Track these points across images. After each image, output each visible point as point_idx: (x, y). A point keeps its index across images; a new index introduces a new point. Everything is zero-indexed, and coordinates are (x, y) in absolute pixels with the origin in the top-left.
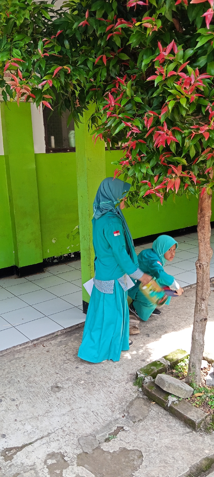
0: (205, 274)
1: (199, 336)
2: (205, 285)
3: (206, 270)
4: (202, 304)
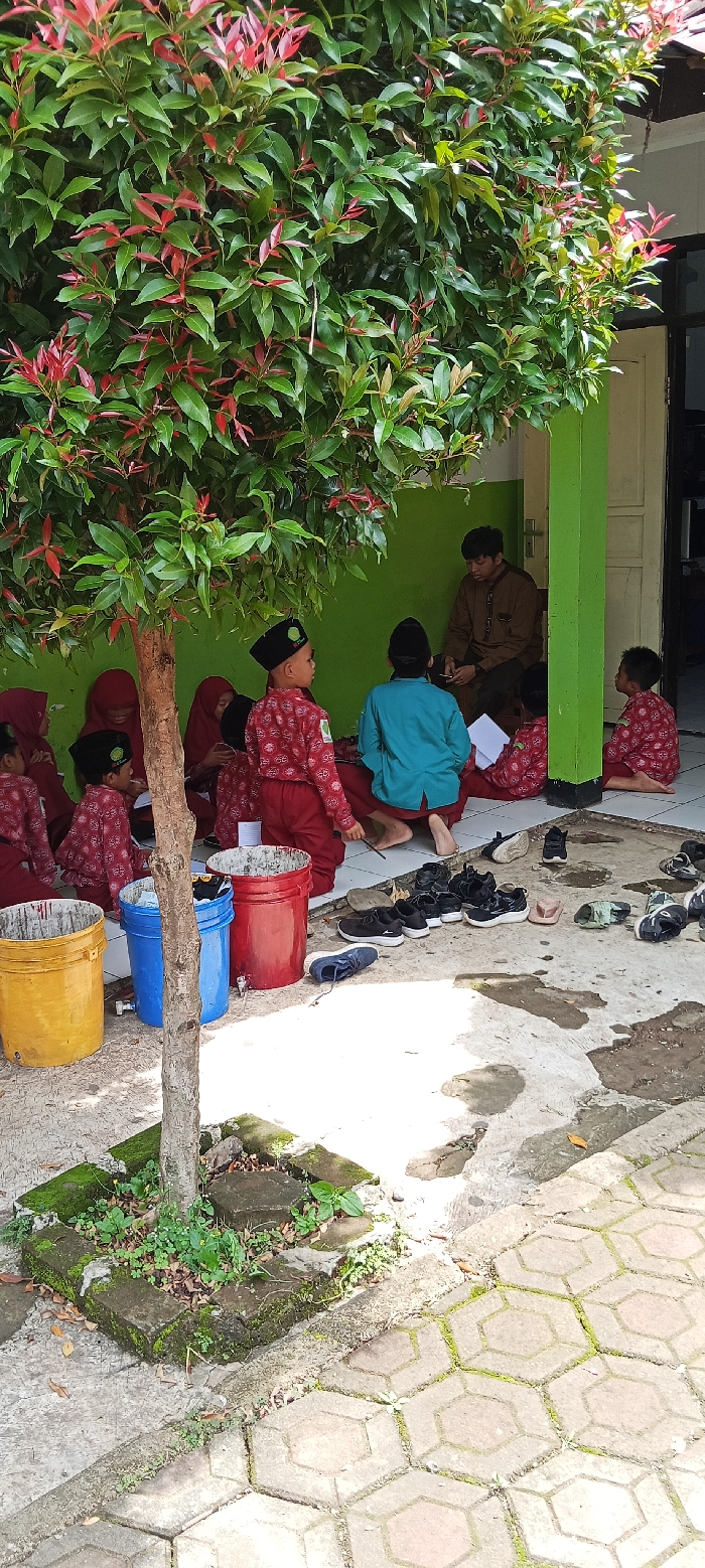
0: (177, 891)
1: (180, 1075)
2: (181, 923)
3: (178, 877)
4: (180, 980)
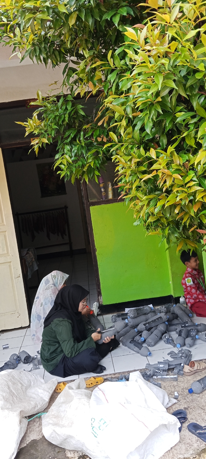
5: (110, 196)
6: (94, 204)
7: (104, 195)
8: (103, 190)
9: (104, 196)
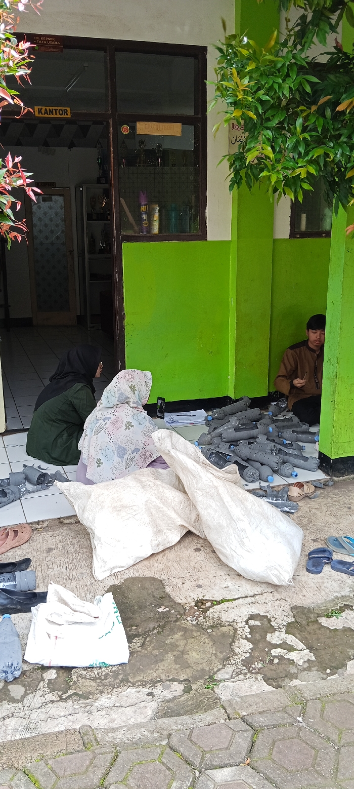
5: (156, 229)
6: (129, 239)
7: (145, 225)
8: (144, 217)
9: (146, 227)
